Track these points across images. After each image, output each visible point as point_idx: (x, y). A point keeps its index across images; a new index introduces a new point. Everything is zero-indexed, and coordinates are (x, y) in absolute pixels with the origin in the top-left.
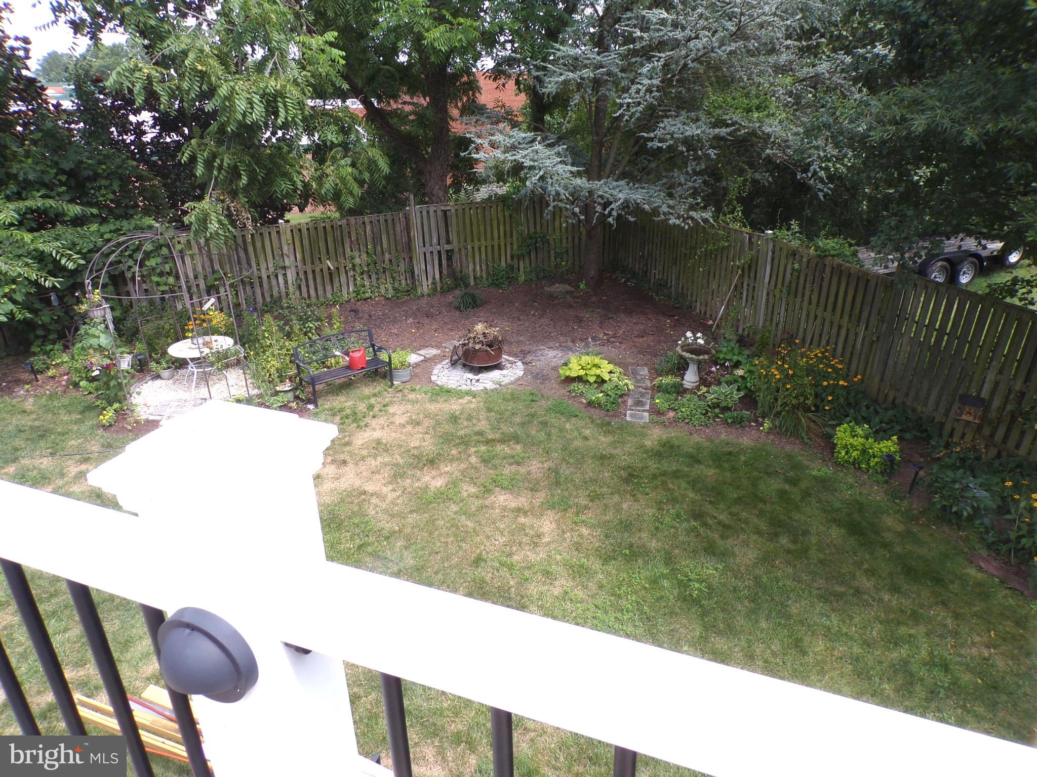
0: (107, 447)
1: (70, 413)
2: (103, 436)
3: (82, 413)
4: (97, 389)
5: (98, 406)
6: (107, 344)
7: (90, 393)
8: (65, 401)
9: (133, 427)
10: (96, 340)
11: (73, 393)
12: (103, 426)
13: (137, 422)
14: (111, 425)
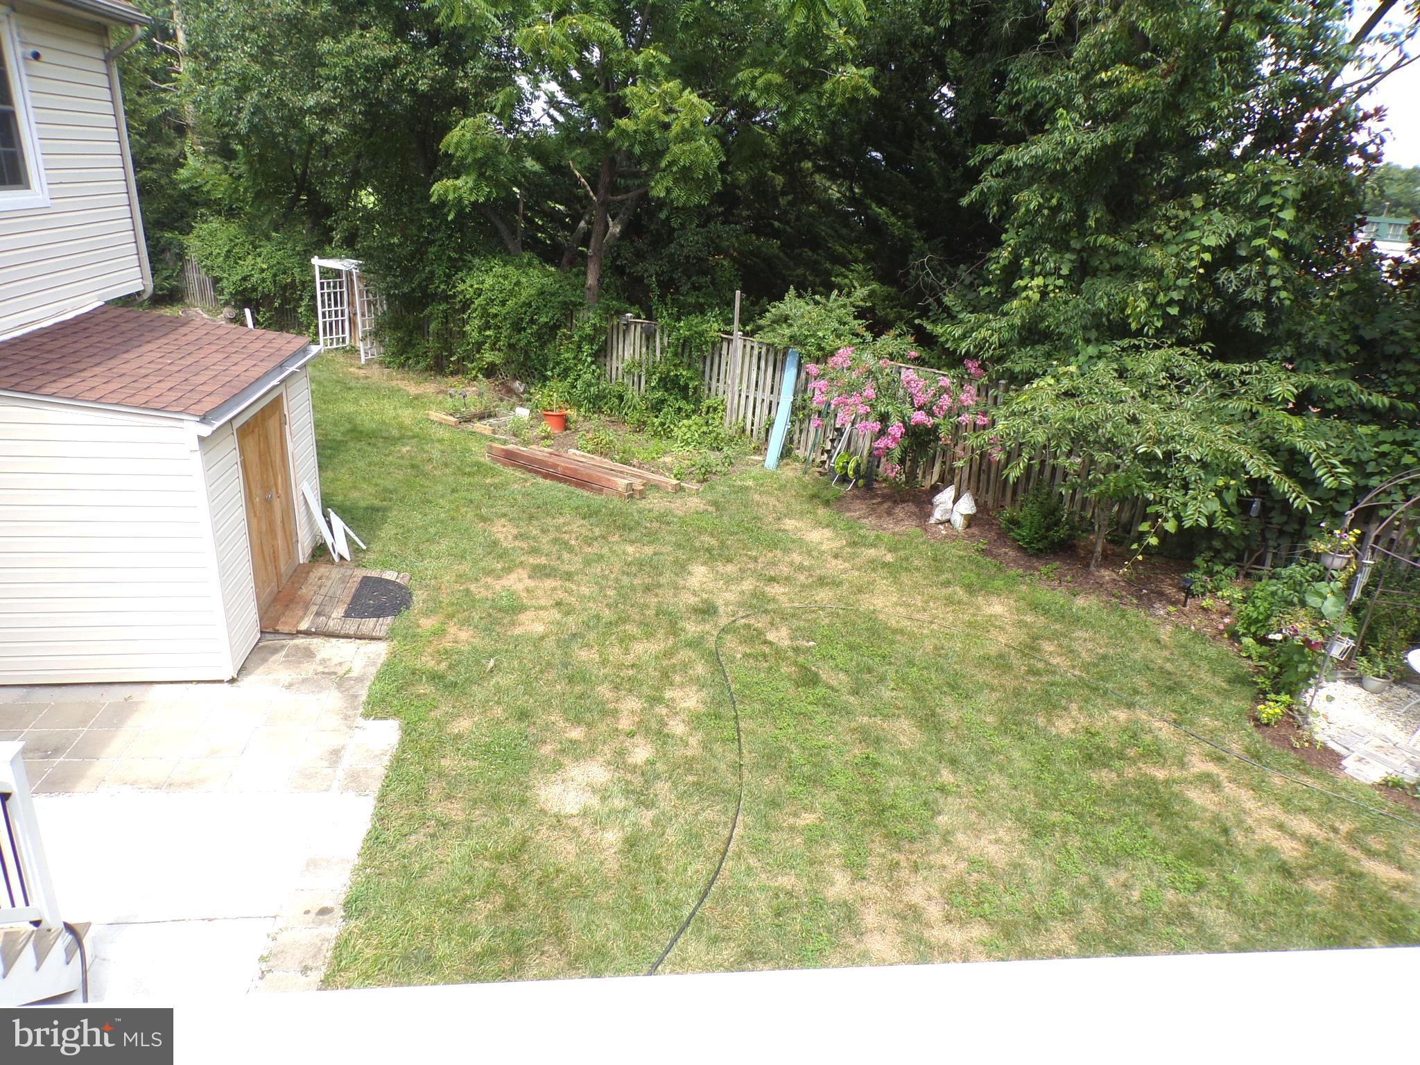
0: (1253, 757)
1: (1214, 673)
2: (1250, 735)
3: (1229, 682)
4: (1261, 657)
5: (1256, 683)
6: (1331, 614)
7: (1249, 657)
8: (1212, 652)
9: (1302, 746)
10: (1319, 600)
11: (1225, 645)
12: (1256, 719)
13: (1312, 742)
14: (1267, 725)
